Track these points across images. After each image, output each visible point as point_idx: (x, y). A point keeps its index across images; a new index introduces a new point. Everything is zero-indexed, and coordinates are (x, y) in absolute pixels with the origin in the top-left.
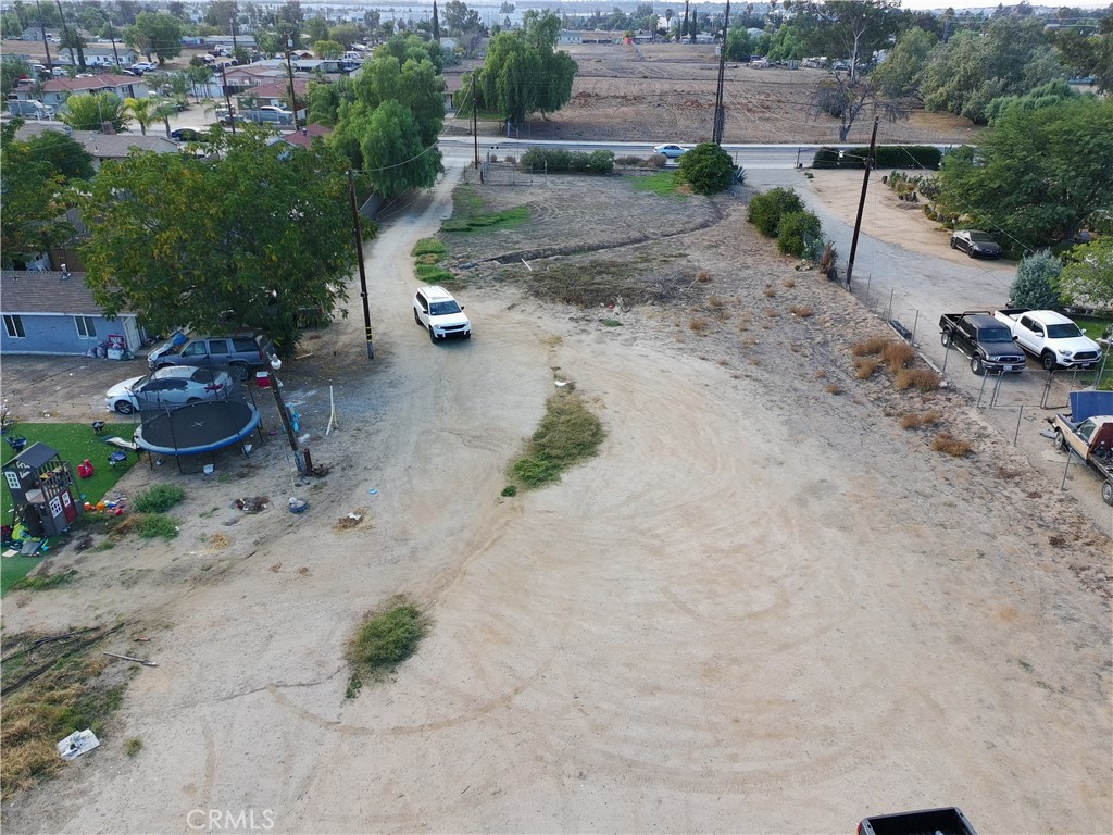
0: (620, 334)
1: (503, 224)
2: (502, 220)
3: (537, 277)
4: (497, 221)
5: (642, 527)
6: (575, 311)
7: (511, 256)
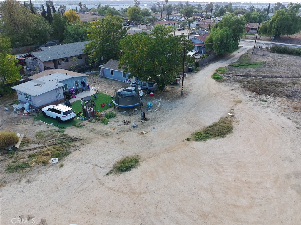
0: (263, 104)
1: (250, 66)
2: (251, 65)
3: (249, 83)
4: (249, 65)
5: (220, 163)
6: (253, 94)
7: (245, 75)
